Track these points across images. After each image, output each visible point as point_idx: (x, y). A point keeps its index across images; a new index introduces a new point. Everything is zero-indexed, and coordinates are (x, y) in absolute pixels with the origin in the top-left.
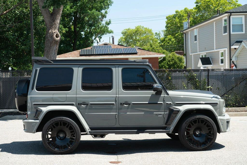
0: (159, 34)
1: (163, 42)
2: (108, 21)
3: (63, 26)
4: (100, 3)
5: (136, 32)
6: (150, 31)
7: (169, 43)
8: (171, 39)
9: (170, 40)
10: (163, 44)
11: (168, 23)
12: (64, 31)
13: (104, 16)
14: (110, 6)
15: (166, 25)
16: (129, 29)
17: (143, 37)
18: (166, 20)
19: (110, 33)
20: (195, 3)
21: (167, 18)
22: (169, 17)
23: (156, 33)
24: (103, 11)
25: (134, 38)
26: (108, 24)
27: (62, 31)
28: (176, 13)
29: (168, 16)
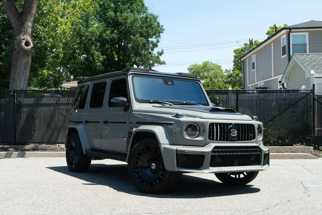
0: (229, 71)
1: (229, 78)
2: (160, 51)
3: (100, 54)
4: (146, 28)
5: (203, 67)
6: (219, 67)
7: (236, 79)
8: (239, 74)
9: (237, 75)
10: (229, 79)
11: (235, 57)
12: (101, 59)
13: (155, 45)
14: (161, 34)
15: (234, 59)
16: (195, 65)
17: (211, 74)
18: (234, 54)
19: (162, 64)
20: (266, 34)
21: (235, 51)
22: (237, 50)
23: (226, 70)
24: (153, 39)
25: (201, 74)
26: (161, 54)
27: (99, 58)
28: (244, 45)
29: (235, 49)
